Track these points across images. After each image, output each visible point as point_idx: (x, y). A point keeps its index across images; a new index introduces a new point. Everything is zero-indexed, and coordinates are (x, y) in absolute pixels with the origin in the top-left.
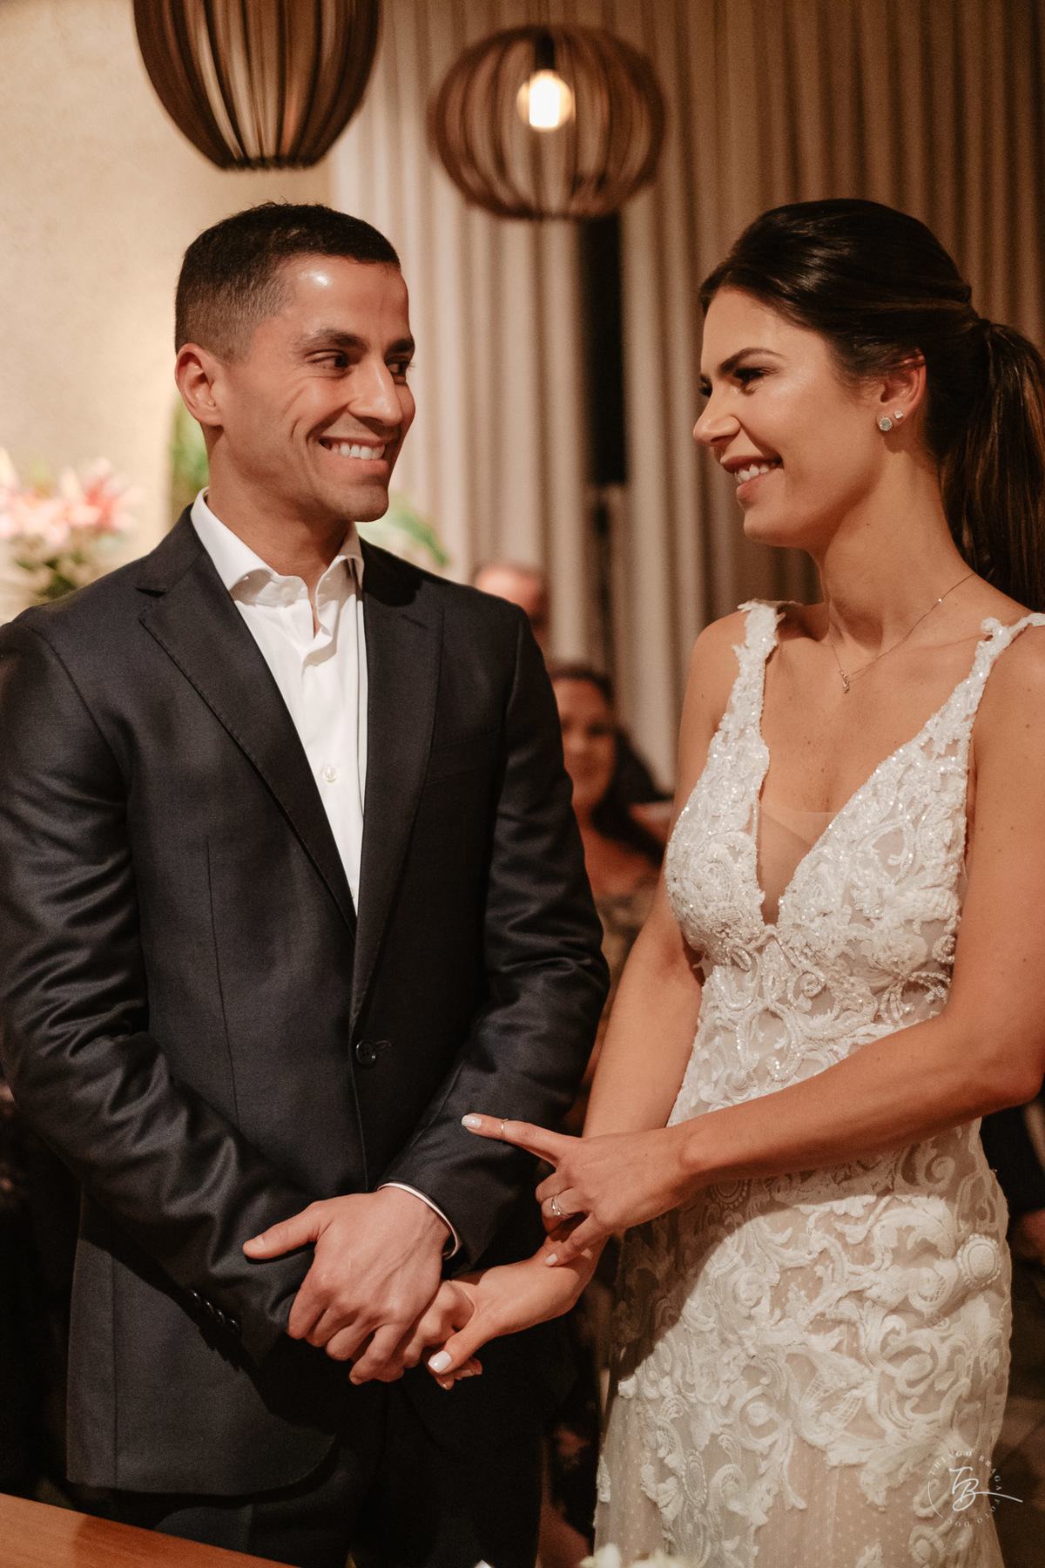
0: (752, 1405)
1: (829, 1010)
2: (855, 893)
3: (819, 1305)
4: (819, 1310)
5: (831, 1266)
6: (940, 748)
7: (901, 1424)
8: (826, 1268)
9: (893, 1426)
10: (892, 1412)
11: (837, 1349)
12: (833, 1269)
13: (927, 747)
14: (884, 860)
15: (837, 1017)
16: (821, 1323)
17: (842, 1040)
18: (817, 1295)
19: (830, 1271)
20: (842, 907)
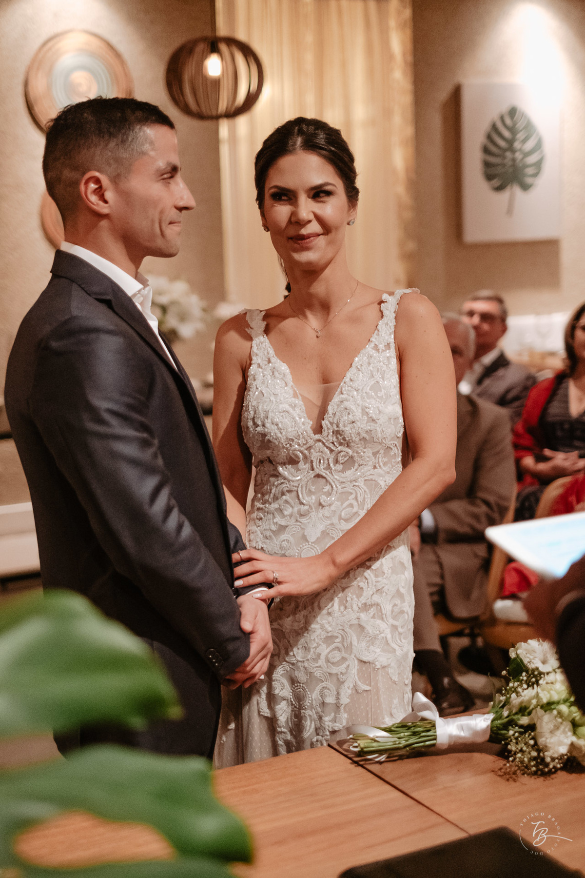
0: (331, 654)
1: (352, 468)
2: (367, 410)
3: (363, 600)
4: (363, 602)
5: (366, 582)
6: (381, 347)
7: (400, 645)
8: (364, 583)
9: (398, 647)
10: (397, 641)
11: (373, 617)
12: (368, 582)
13: (376, 348)
14: (376, 394)
15: (356, 470)
16: (365, 607)
17: (359, 480)
18: (362, 595)
19: (366, 584)
20: (362, 417)
